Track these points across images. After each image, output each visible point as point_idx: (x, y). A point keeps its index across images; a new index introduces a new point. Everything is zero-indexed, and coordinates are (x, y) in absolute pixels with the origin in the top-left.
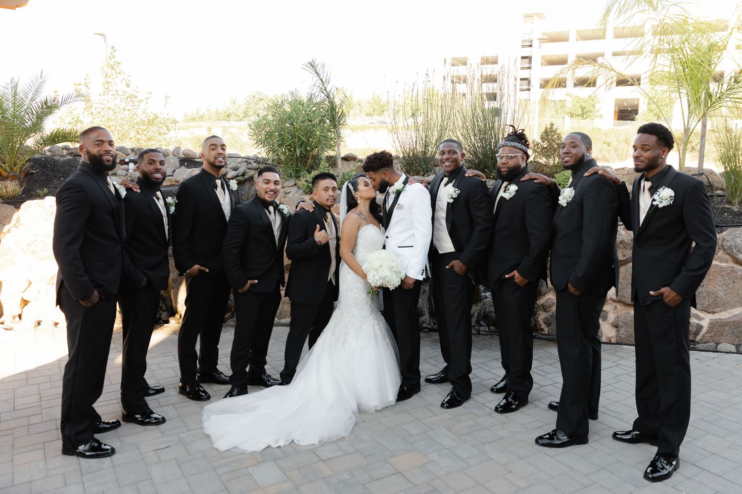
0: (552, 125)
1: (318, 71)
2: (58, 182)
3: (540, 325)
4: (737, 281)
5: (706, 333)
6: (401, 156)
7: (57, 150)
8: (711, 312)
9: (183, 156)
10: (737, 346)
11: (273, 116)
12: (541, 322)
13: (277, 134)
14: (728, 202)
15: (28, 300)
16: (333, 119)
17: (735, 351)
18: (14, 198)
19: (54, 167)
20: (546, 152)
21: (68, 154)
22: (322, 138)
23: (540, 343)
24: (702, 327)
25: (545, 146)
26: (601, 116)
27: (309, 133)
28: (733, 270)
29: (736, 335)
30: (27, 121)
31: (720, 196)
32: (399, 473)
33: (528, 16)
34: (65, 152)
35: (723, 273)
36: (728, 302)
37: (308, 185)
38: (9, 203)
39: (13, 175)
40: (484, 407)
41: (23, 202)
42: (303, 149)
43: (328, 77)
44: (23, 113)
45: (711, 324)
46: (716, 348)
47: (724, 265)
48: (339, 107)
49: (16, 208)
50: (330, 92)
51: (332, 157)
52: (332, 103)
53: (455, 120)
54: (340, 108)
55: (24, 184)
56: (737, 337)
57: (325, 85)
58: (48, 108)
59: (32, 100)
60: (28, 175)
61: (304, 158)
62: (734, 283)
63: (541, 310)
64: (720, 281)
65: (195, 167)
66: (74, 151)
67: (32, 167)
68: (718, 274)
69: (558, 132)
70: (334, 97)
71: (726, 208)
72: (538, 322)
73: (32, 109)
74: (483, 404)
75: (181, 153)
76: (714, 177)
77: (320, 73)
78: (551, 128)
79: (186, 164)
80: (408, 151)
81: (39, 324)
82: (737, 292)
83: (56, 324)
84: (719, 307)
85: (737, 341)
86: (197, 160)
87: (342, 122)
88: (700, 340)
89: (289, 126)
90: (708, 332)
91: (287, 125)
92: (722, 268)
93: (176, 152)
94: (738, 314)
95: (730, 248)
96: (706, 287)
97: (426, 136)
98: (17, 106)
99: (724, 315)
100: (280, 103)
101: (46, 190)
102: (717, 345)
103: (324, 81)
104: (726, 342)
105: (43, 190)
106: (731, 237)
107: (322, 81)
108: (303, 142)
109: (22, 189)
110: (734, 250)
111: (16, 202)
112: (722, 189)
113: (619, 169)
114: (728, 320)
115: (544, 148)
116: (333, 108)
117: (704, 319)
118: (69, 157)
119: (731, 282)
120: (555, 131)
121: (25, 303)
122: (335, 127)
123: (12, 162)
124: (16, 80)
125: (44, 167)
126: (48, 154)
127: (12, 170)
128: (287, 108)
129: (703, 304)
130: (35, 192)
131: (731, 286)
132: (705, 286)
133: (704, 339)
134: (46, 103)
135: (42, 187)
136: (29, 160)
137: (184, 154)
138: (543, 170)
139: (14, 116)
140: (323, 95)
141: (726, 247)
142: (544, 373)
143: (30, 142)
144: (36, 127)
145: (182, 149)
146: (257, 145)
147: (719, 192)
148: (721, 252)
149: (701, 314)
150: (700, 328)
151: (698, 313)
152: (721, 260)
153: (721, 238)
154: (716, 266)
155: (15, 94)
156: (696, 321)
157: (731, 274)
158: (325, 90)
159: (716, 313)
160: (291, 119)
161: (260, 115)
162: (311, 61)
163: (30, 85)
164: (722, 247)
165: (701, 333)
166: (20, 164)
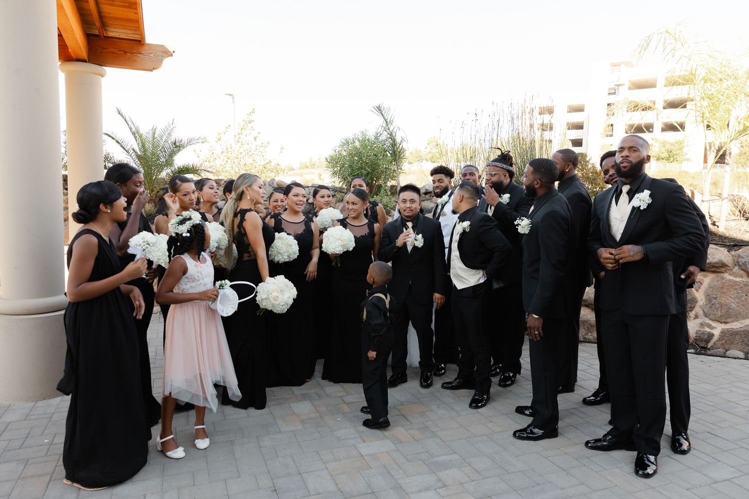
1: (383, 113)
5: (717, 341)
8: (724, 322)
9: (276, 186)
10: (746, 354)
11: (345, 151)
13: (347, 165)
16: (394, 153)
17: (743, 357)
18: (150, 215)
22: (384, 169)
24: (713, 335)
26: (688, 160)
27: (374, 166)
28: (746, 285)
29: (746, 344)
30: (162, 158)
33: (615, 65)
35: (736, 287)
36: (740, 314)
43: (392, 119)
44: (159, 152)
45: (723, 333)
46: (725, 353)
47: (738, 279)
50: (393, 131)
51: (394, 186)
52: (394, 141)
55: (158, 206)
57: (389, 125)
58: (177, 147)
59: (166, 141)
62: (746, 296)
64: (733, 294)
68: (732, 287)
70: (395, 135)
73: (165, 148)
75: (275, 183)
77: (385, 116)
84: (731, 317)
85: (747, 349)
87: (402, 156)
88: (712, 347)
89: (357, 159)
90: (719, 340)
92: (735, 282)
93: (271, 182)
95: (745, 264)
96: (720, 299)
98: (155, 146)
99: (735, 325)
100: (352, 140)
102: (726, 351)
103: (388, 121)
104: (736, 349)
106: (746, 254)
107: (386, 121)
108: (368, 173)
110: (748, 266)
114: (740, 329)
116: (394, 144)
117: (716, 328)
119: (744, 295)
122: (395, 160)
124: (154, 127)
128: (357, 144)
129: (715, 314)
131: (743, 299)
132: (718, 299)
133: (715, 346)
134: (175, 143)
139: (153, 154)
140: (385, 133)
141: (741, 263)
143: (163, 174)
144: (169, 163)
145: (276, 180)
146: (333, 175)
148: (737, 268)
149: (713, 324)
150: (711, 336)
151: (711, 322)
152: (736, 276)
153: (736, 255)
154: (730, 280)
155: (154, 138)
156: (708, 330)
157: (744, 287)
158: (389, 129)
159: (727, 323)
160: (359, 154)
161: (337, 151)
162: (378, 105)
163: (165, 130)
164: (737, 264)
165: (712, 340)
166: (156, 191)
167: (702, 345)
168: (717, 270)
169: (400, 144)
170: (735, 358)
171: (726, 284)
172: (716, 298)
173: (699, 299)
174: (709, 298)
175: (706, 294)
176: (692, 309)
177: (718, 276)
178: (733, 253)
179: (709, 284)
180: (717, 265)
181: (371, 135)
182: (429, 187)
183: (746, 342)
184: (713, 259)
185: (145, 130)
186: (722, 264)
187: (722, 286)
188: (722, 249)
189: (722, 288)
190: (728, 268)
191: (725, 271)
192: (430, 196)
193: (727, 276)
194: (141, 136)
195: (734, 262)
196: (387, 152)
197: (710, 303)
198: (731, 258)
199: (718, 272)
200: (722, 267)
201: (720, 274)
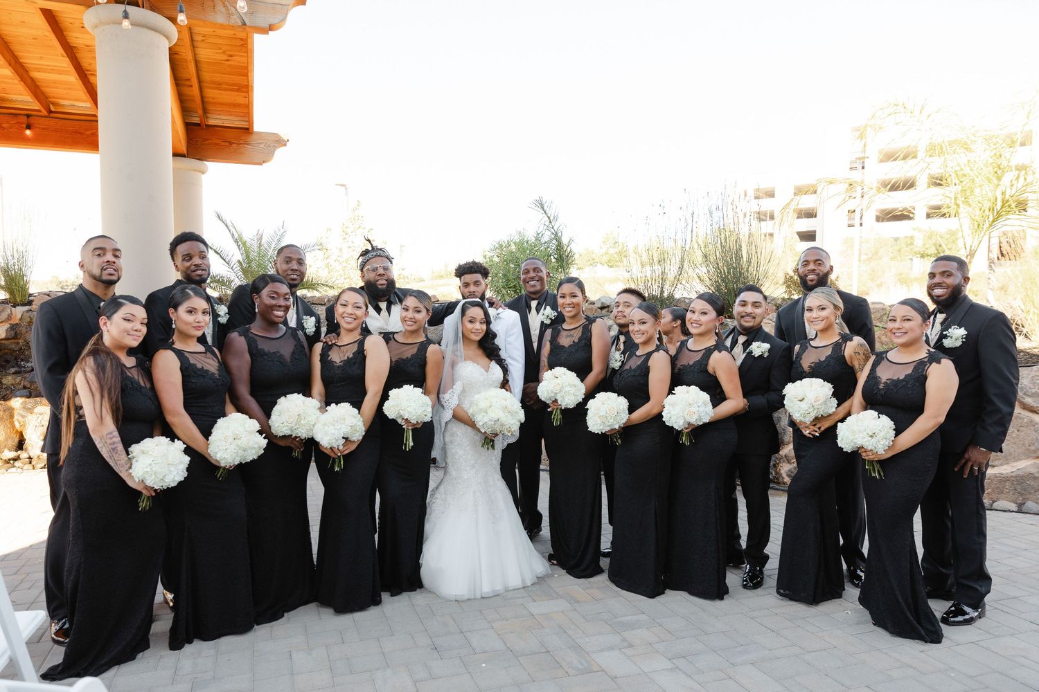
1: (545, 208)
3: (783, 478)
4: (1022, 429)
10: (1020, 505)
11: (498, 257)
12: (784, 475)
13: (501, 275)
16: (561, 258)
17: (1016, 510)
29: (1019, 493)
36: (1010, 454)
43: (556, 215)
46: (991, 505)
50: (558, 231)
52: (560, 242)
56: (1021, 494)
57: (552, 222)
62: (1018, 431)
63: (784, 462)
70: (561, 235)
72: (781, 475)
77: (547, 211)
82: (1022, 443)
85: (1021, 499)
87: (570, 261)
91: (511, 265)
98: (262, 255)
100: (506, 243)
103: (551, 219)
107: (549, 218)
114: (1009, 475)
116: (560, 246)
119: (1016, 430)
122: (562, 266)
124: (260, 232)
128: (513, 248)
131: (1014, 436)
139: (259, 265)
140: (550, 234)
155: (260, 245)
158: (553, 228)
160: (516, 260)
161: (487, 257)
162: (537, 199)
163: (273, 236)
169: (568, 246)
170: (1005, 511)
181: (530, 236)
182: (606, 300)
183: (1019, 490)
185: (248, 235)
192: (608, 311)
194: (244, 243)
196: (552, 257)
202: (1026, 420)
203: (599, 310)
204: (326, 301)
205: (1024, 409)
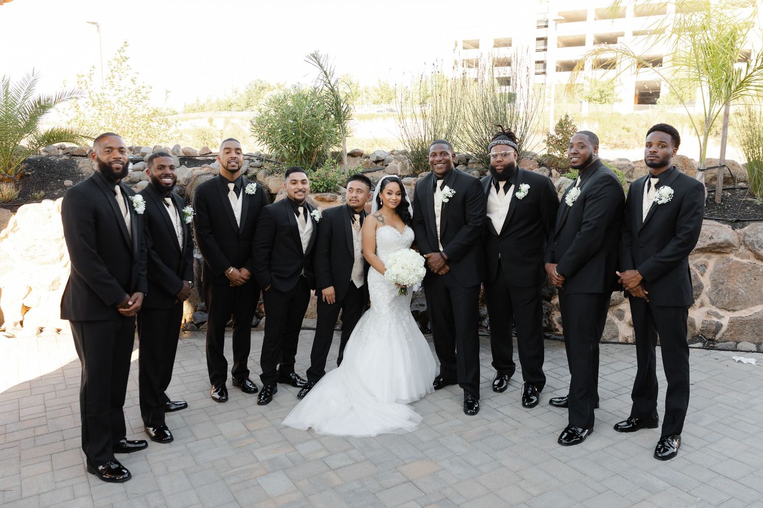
0: (567, 116)
1: (321, 63)
2: (54, 184)
3: (555, 325)
4: (758, 277)
5: (725, 332)
6: (410, 151)
7: (53, 150)
9: (183, 155)
10: (758, 345)
11: (276, 111)
12: (556, 322)
13: (280, 130)
14: (751, 195)
15: (29, 306)
16: (338, 114)
17: (756, 350)
18: (10, 201)
19: (50, 168)
20: (561, 145)
21: (64, 154)
22: (326, 134)
23: (555, 344)
24: (722, 325)
25: (560, 138)
26: (620, 100)
27: (314, 129)
28: (755, 267)
29: (756, 334)
30: (21, 121)
31: (742, 188)
32: (410, 481)
34: (61, 152)
35: (744, 270)
36: (749, 300)
37: (313, 184)
38: (5, 207)
39: (9, 178)
40: (496, 412)
41: (19, 206)
42: (307, 145)
43: (332, 70)
44: (16, 113)
45: (731, 322)
46: (736, 347)
47: (745, 261)
48: (344, 100)
49: (13, 212)
50: (334, 85)
51: (337, 153)
52: (337, 97)
53: (466, 113)
54: (345, 102)
55: (20, 187)
56: (758, 335)
57: (329, 77)
58: (42, 107)
59: (25, 99)
60: (23, 177)
61: (308, 155)
62: (755, 279)
63: (555, 310)
64: (741, 278)
65: (195, 166)
66: (70, 151)
67: (27, 168)
68: (739, 270)
69: (573, 124)
70: (338, 90)
71: (748, 201)
72: (553, 322)
73: (25, 108)
74: (495, 409)
75: (181, 151)
76: (737, 168)
77: (324, 65)
78: (566, 120)
79: (186, 163)
80: (416, 146)
81: (41, 331)
82: (758, 290)
83: (59, 331)
84: (739, 304)
85: (758, 339)
86: (197, 158)
87: (347, 116)
88: (720, 338)
89: (292, 122)
90: (728, 330)
91: (290, 121)
92: (743, 264)
93: (176, 150)
94: (759, 312)
95: (752, 243)
96: (727, 285)
97: (435, 130)
98: (9, 105)
99: (744, 313)
100: (283, 97)
101: (42, 193)
102: (737, 344)
103: (328, 73)
104: (746, 341)
105: (39, 193)
106: (753, 232)
107: (325, 73)
108: (307, 138)
109: (18, 192)
110: (755, 245)
111: (12, 205)
112: (745, 181)
113: (637, 162)
114: (748, 319)
115: (559, 141)
116: (337, 102)
117: (724, 317)
118: (65, 157)
119: (753, 279)
120: (570, 123)
121: (26, 309)
122: (340, 122)
123: (7, 164)
125: (40, 168)
126: (44, 154)
127: (7, 173)
128: (290, 103)
129: (723, 302)
130: (32, 195)
131: (752, 283)
132: (725, 284)
133: (724, 337)
134: (39, 102)
135: (38, 190)
136: (24, 162)
137: (183, 152)
138: (558, 164)
139: (7, 116)
140: (326, 89)
141: (748, 243)
142: (557, 376)
143: (24, 143)
144: (30, 126)
145: (182, 147)
146: (260, 141)
147: (741, 184)
148: (742, 247)
149: (721, 313)
150: (719, 326)
151: (718, 311)
152: (743, 256)
153: (742, 233)
154: (737, 262)
155: (7, 93)
156: (716, 320)
157: (752, 270)
158: (329, 83)
159: (736, 311)
160: (294, 115)
161: (262, 110)
162: (313, 52)
163: (22, 84)
164: (744, 243)
165: (720, 331)
166: (15, 166)
167: (710, 337)
168: (722, 251)
170: (748, 352)
171: (733, 267)
172: (722, 283)
173: (705, 285)
174: (716, 284)
175: (712, 279)
176: (698, 296)
177: (723, 257)
178: (738, 231)
179: (715, 266)
180: (722, 246)
181: (306, 90)
182: (380, 154)
183: (757, 332)
184: (719, 238)
186: (728, 244)
187: (729, 270)
188: (726, 226)
189: (729, 271)
190: (734, 248)
191: (731, 251)
192: (382, 165)
193: (732, 256)
195: (740, 241)
196: (330, 112)
197: (716, 289)
198: (736, 237)
199: (723, 253)
200: (727, 247)
201: (724, 255)
202: (761, 270)
203: (374, 163)
204: (87, 152)
205: (758, 259)
